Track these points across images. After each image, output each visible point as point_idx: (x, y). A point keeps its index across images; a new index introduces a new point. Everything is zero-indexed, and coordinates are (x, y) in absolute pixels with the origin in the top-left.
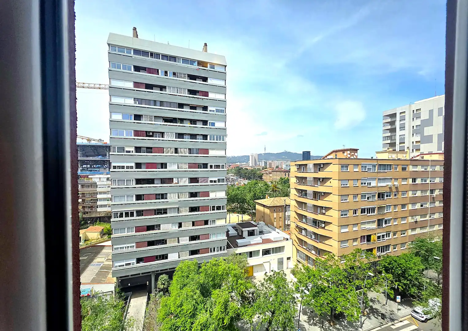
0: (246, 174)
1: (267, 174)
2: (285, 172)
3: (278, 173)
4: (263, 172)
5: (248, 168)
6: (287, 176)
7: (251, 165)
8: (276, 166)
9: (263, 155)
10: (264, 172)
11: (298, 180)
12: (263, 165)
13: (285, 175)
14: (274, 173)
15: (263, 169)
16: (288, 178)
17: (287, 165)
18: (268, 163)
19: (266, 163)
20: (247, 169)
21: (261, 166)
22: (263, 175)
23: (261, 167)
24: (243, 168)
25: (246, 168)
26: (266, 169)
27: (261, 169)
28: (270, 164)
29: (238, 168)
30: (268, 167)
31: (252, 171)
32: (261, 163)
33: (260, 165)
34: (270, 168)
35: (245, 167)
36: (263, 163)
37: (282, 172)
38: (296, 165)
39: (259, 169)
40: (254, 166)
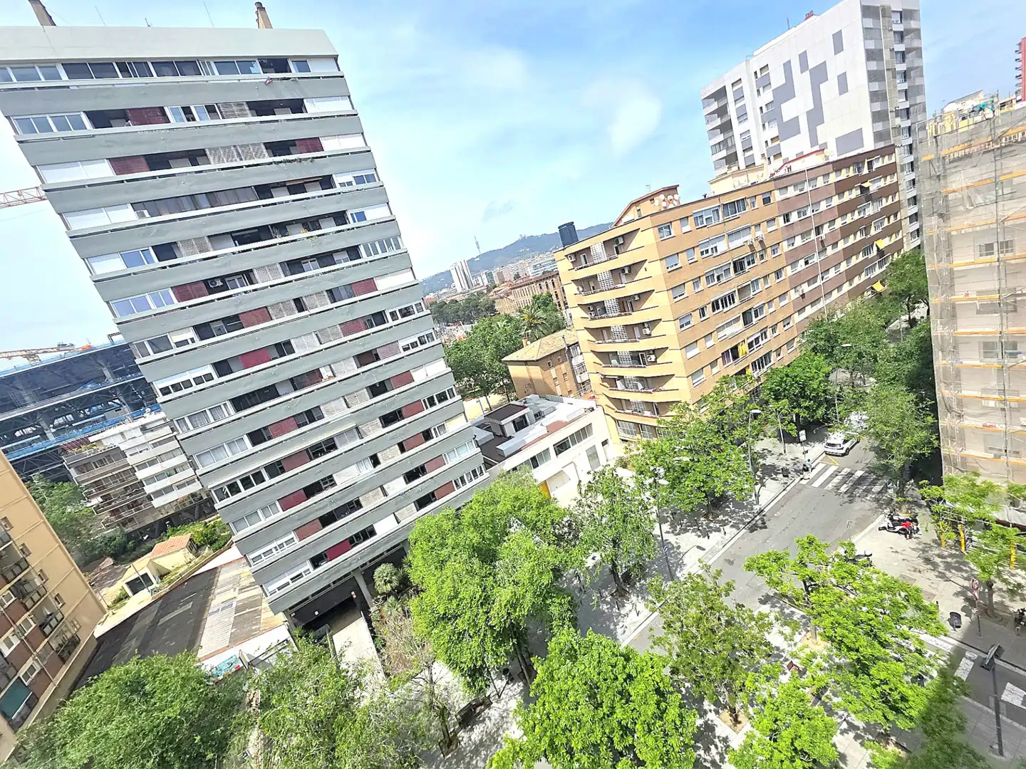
0: (458, 314)
1: (501, 298)
2: (537, 281)
3: (523, 288)
5: (458, 298)
6: (545, 290)
7: (460, 290)
8: (513, 276)
9: (478, 259)
10: (495, 297)
11: (580, 287)
12: (486, 282)
13: (541, 288)
14: (516, 290)
15: (489, 291)
16: (548, 293)
17: (535, 267)
18: (494, 275)
19: (489, 275)
20: (457, 301)
21: (481, 284)
22: (494, 302)
23: (483, 288)
24: (447, 302)
25: (453, 300)
26: (496, 289)
27: (485, 291)
28: (500, 274)
29: (434, 306)
30: (497, 282)
31: (468, 301)
32: (479, 278)
33: (479, 284)
34: (503, 283)
35: (449, 299)
36: (484, 277)
37: (532, 283)
38: (566, 256)
39: (480, 294)
40: (467, 289)
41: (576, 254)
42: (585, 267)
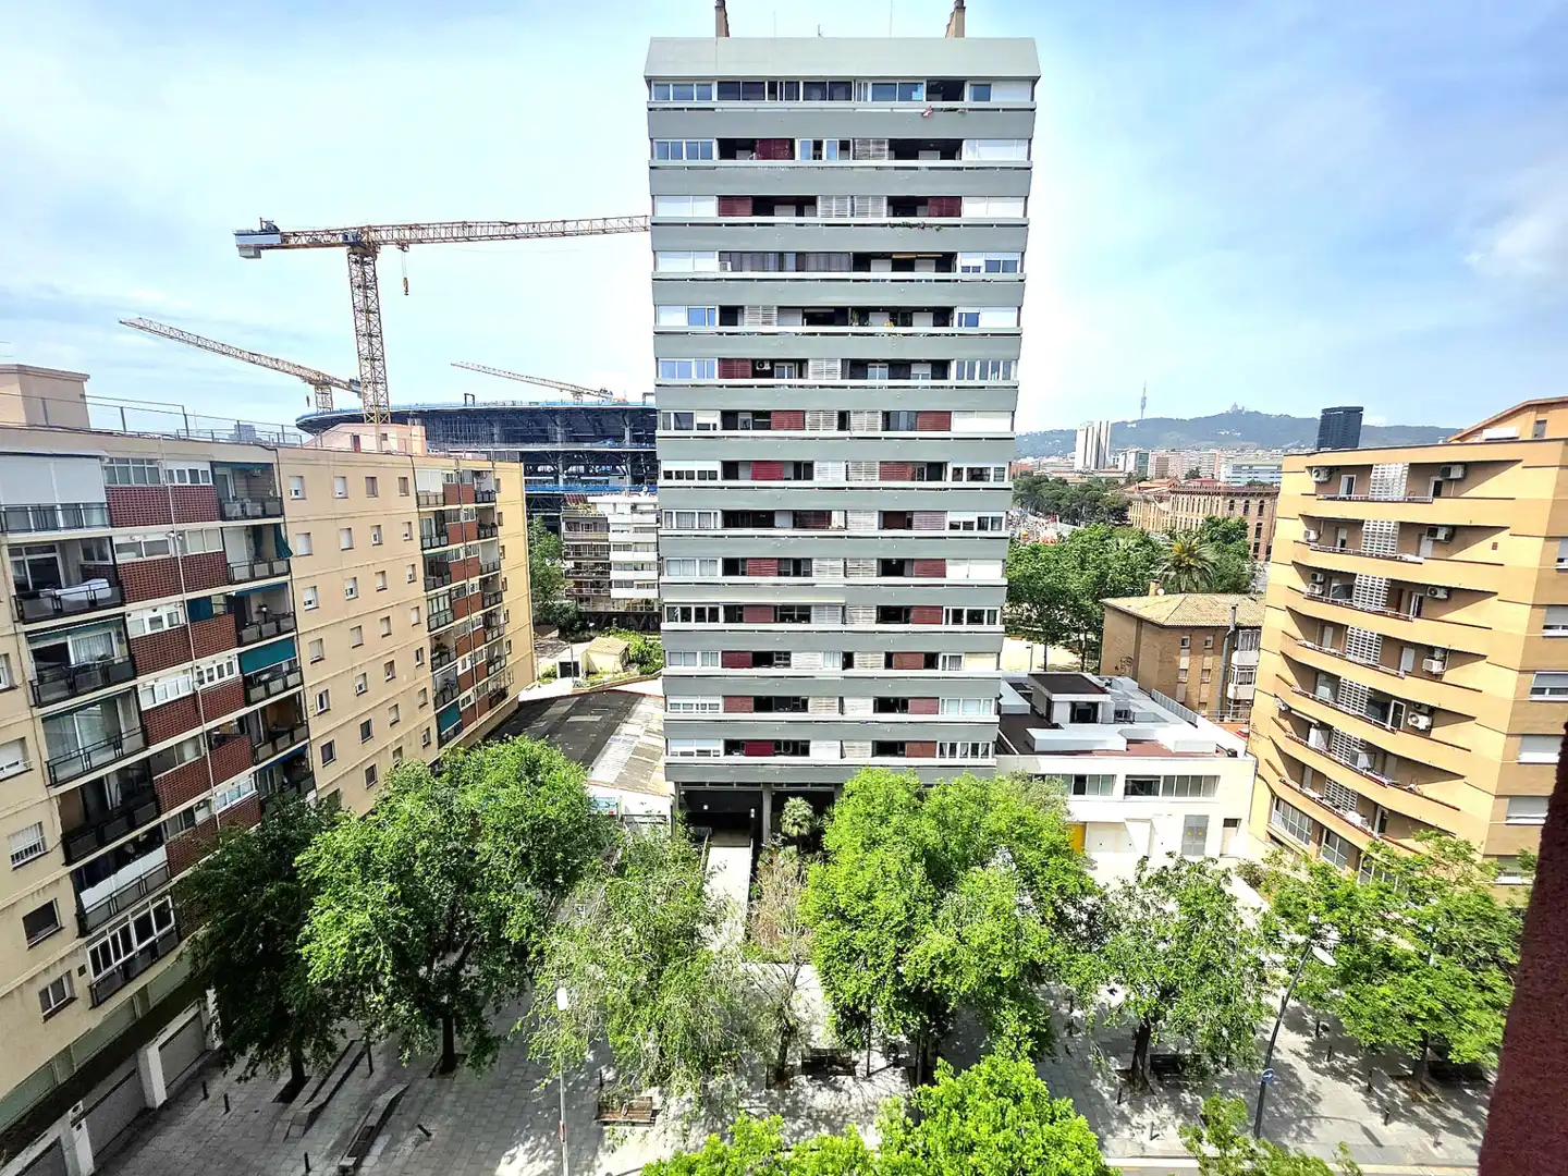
0: (1060, 502)
1: (1147, 501)
2: (1230, 494)
3: (1197, 498)
4: (1131, 496)
5: (1070, 477)
6: (1238, 512)
7: (1079, 465)
8: (1186, 471)
9: (1134, 426)
10: (1137, 495)
11: (1312, 532)
12: (1130, 467)
13: (1231, 508)
14: (1180, 497)
15: (1129, 481)
16: (1243, 520)
17: (1238, 468)
18: (1152, 460)
19: (1142, 458)
20: (1065, 482)
21: (1121, 468)
22: (1130, 503)
23: (1121, 475)
24: (1050, 479)
25: (1060, 479)
26: (1143, 484)
27: (1122, 482)
28: (1163, 465)
29: (1025, 479)
30: (1151, 471)
31: (1086, 488)
32: (1122, 458)
33: (1117, 467)
34: (1163, 477)
35: (1055, 475)
36: (1132, 457)
37: (1219, 494)
38: (1310, 468)
39: (1112, 483)
40: (1093, 468)
41: (1333, 471)
42: (1344, 499)
